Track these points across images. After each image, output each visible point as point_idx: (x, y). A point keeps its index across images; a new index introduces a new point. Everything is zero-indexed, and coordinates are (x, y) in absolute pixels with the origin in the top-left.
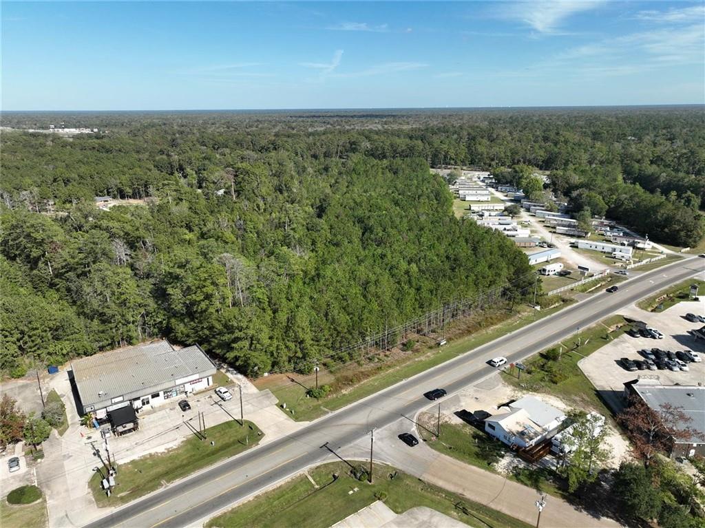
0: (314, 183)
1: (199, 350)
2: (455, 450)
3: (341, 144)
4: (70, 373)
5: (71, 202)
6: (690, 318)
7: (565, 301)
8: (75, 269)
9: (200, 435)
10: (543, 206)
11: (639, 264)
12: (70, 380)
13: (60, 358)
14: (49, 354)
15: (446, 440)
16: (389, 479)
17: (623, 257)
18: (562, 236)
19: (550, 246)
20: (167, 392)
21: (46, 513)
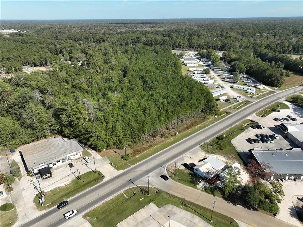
0: (121, 58)
1: (75, 141)
2: (182, 180)
3: (132, 38)
4: (20, 152)
5: (12, 69)
6: (276, 120)
7: (227, 113)
8: (18, 105)
9: (78, 178)
10: (219, 69)
11: (258, 95)
12: (21, 155)
13: (15, 146)
14: (10, 144)
15: (178, 176)
16: (156, 193)
17: (251, 92)
18: (227, 83)
19: (222, 87)
20: (63, 160)
21: (17, 214)
